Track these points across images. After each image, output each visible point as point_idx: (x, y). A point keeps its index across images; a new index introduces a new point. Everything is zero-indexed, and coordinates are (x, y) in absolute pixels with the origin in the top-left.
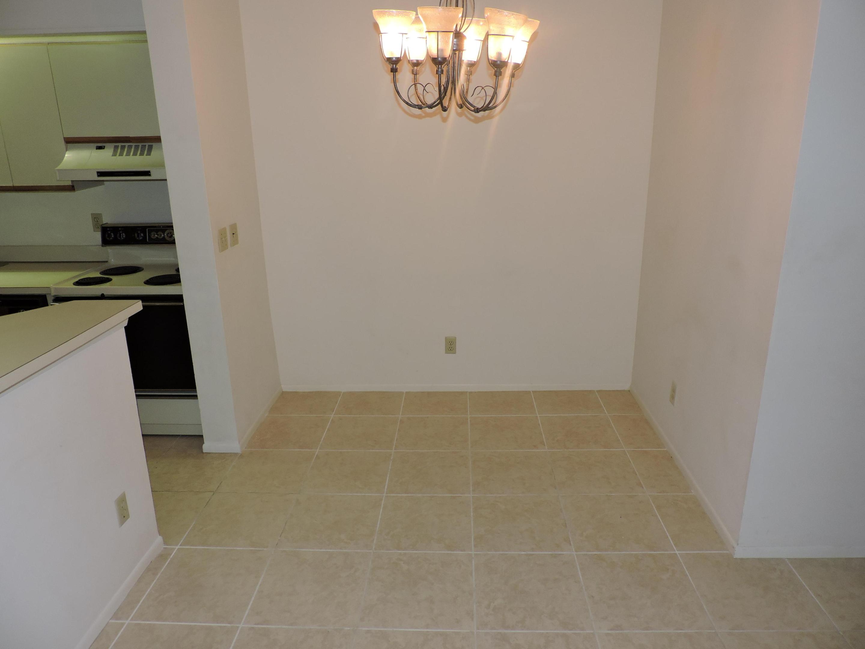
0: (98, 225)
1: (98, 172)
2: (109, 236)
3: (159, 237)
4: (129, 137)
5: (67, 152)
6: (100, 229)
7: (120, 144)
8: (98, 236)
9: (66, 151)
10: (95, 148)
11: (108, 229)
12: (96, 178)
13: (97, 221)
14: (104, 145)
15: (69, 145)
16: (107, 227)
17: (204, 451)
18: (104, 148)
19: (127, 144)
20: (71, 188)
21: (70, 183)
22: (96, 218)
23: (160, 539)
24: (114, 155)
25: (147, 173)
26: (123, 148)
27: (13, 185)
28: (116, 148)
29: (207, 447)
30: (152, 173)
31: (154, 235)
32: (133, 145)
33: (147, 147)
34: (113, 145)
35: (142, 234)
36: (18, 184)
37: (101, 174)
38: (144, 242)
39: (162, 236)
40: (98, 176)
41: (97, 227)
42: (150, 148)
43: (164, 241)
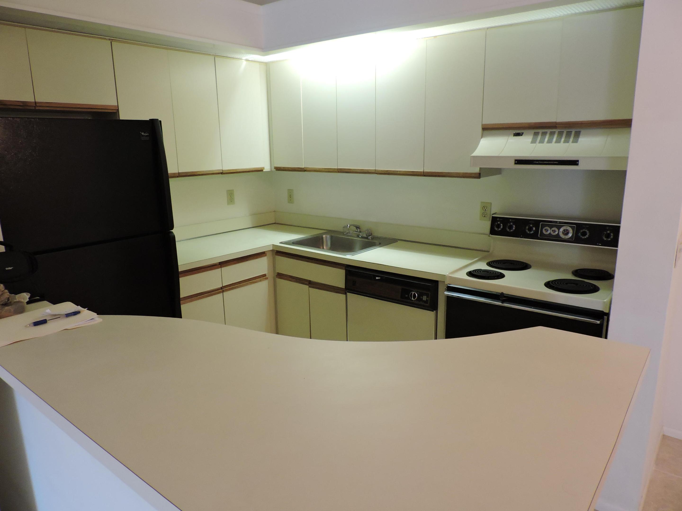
0: (485, 214)
1: (516, 160)
2: (498, 226)
3: (552, 233)
4: (556, 123)
5: (482, 139)
6: (489, 219)
7: (541, 131)
8: (487, 225)
9: (482, 137)
10: (513, 135)
11: (498, 219)
12: (512, 165)
13: (485, 210)
14: (522, 132)
15: (486, 132)
16: (497, 217)
18: (522, 135)
19: (549, 131)
20: (478, 176)
21: (477, 171)
22: (485, 207)
24: (533, 142)
25: (575, 163)
26: (544, 134)
27: (424, 170)
28: (536, 134)
30: (580, 163)
31: (547, 230)
32: (557, 131)
33: (573, 133)
34: (533, 131)
35: (534, 229)
36: (428, 170)
37: (519, 162)
38: (534, 236)
39: (557, 233)
40: (515, 164)
41: (484, 215)
42: (577, 135)
43: (557, 238)
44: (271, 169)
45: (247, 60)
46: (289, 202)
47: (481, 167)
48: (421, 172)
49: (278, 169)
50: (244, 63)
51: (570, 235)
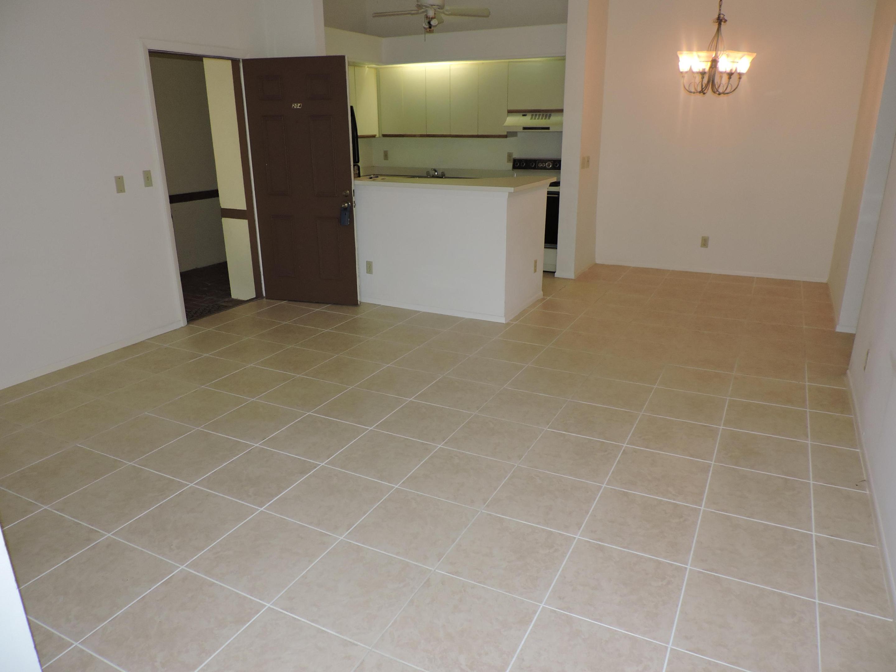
1: (523, 128)
2: (517, 164)
3: (543, 166)
6: (512, 161)
7: (534, 114)
8: (511, 165)
9: (507, 117)
10: (522, 115)
11: (517, 161)
12: (522, 130)
13: (510, 157)
14: (526, 114)
15: (510, 114)
16: (516, 160)
17: (556, 276)
18: (526, 116)
19: (538, 114)
20: (506, 136)
21: (505, 134)
22: (510, 155)
23: (542, 292)
24: (531, 119)
25: (548, 128)
26: (536, 115)
27: (478, 134)
28: (532, 115)
29: (557, 275)
30: (550, 128)
31: (540, 165)
32: (541, 114)
33: (545, 116)
34: (531, 114)
35: (534, 164)
36: (480, 133)
37: (525, 128)
38: (534, 168)
39: (545, 166)
40: (523, 129)
41: (509, 160)
42: (550, 116)
43: (545, 168)
44: (379, 136)
45: (368, 67)
46: (385, 159)
47: (508, 131)
48: (476, 135)
49: (384, 136)
50: (367, 69)
51: (551, 166)
